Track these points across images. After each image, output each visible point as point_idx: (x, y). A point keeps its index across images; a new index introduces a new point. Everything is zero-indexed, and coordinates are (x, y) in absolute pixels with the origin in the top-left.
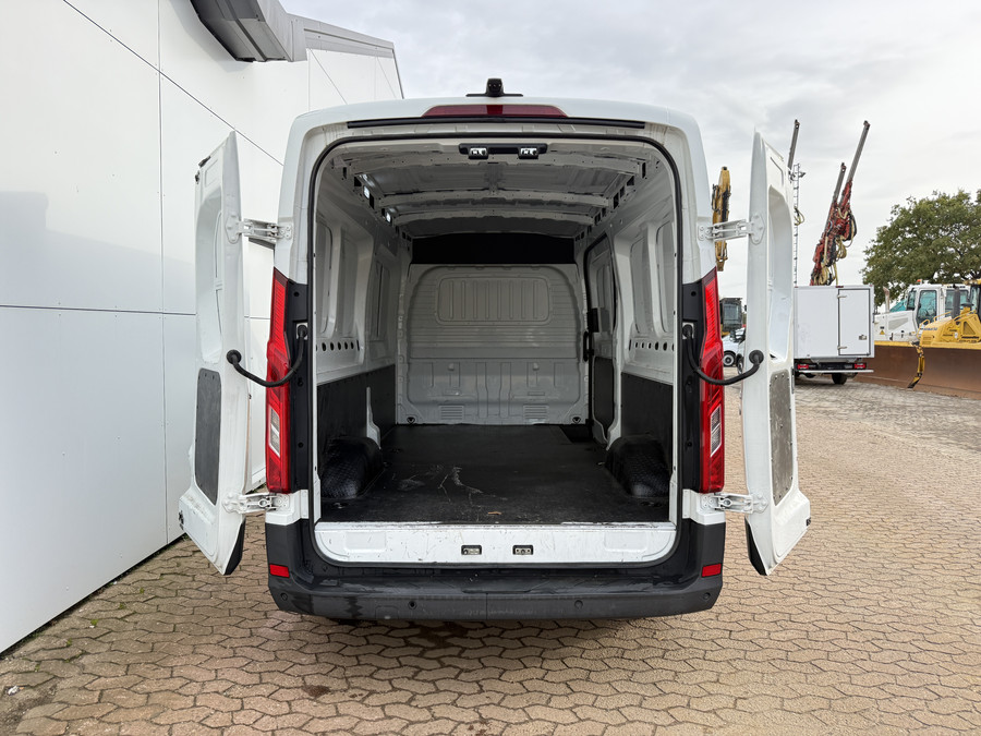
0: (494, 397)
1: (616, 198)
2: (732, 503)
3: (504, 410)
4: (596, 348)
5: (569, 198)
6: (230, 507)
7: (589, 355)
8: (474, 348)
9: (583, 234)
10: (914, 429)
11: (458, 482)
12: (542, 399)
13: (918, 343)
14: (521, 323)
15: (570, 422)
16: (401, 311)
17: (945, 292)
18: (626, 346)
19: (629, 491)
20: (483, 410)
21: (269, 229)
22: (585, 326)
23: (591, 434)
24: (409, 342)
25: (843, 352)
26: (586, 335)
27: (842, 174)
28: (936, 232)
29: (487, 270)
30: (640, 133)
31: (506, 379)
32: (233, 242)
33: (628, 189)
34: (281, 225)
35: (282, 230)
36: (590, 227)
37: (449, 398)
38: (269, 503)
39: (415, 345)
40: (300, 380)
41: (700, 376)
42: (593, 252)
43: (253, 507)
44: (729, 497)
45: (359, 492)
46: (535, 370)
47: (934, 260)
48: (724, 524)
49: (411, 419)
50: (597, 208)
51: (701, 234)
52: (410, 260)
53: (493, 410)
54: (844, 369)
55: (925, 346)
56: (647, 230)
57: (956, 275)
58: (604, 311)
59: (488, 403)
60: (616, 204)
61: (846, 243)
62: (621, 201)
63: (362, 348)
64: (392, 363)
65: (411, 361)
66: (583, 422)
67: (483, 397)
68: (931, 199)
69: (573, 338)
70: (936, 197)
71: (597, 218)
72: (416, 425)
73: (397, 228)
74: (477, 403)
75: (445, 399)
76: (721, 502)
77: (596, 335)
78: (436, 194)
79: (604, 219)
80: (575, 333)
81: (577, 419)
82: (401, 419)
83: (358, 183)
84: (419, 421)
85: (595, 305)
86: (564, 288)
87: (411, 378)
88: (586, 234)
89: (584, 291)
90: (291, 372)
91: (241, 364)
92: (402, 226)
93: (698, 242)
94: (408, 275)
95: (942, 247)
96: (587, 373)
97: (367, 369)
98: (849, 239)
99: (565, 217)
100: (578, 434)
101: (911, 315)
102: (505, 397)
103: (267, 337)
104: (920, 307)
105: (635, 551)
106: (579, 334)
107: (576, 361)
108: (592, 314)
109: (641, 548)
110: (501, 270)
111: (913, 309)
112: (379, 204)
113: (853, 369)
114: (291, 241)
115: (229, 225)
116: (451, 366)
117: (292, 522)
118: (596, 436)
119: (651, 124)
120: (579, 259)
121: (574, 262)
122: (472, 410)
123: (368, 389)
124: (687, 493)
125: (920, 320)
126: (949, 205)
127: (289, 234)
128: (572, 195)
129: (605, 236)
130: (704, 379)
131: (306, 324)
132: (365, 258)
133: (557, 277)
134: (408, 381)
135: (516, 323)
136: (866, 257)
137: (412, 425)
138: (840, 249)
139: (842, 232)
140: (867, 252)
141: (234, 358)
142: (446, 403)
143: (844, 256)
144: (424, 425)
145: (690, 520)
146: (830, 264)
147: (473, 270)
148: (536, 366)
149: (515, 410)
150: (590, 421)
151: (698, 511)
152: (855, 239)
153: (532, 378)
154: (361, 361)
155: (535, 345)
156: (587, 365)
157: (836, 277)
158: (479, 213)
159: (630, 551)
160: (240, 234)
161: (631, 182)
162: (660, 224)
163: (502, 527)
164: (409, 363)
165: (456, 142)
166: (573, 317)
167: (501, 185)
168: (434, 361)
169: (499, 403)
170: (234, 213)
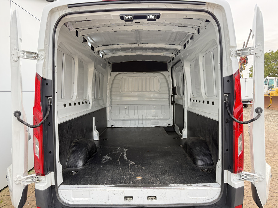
0: (140, 117)
1: (185, 46)
2: (248, 177)
3: (144, 122)
4: (175, 100)
5: (166, 46)
6: (18, 182)
7: (173, 103)
8: (133, 101)
9: (171, 60)
10: (274, 122)
11: (125, 158)
12: (157, 118)
13: (269, 95)
14: (149, 92)
15: (167, 126)
16: (108, 89)
17: (276, 79)
18: (189, 101)
19: (195, 163)
20: (137, 122)
21: (34, 55)
22: (172, 93)
23: (174, 130)
24: (111, 99)
25: (247, 98)
26: (172, 96)
27: (244, 45)
28: (270, 62)
29: (137, 74)
30: (203, 8)
31: (145, 111)
32: (15, 61)
33: (190, 41)
34: (39, 53)
35: (40, 56)
36: (173, 58)
37: (125, 118)
38: (36, 179)
39: (113, 100)
40: (49, 123)
41: (234, 120)
42: (174, 67)
43: (29, 182)
44: (246, 174)
45: (84, 165)
46: (154, 108)
47: (270, 70)
48: (244, 187)
49: (112, 125)
50: (177, 50)
51: (232, 54)
52: (111, 71)
53: (141, 122)
54: (247, 103)
55: (272, 96)
56: (199, 56)
57: (276, 74)
58: (179, 88)
59: (139, 120)
60: (184, 48)
61: (245, 65)
62: (187, 46)
63: (91, 103)
64: (105, 107)
65: (112, 106)
66: (171, 126)
67: (137, 118)
68: (269, 52)
69: (168, 97)
70: (270, 52)
71: (176, 55)
72: (114, 127)
73: (105, 60)
74: (135, 120)
75: (124, 118)
76: (242, 177)
77: (176, 96)
78: (117, 45)
79: (179, 54)
80: (168, 95)
81: (169, 125)
82: (109, 125)
83: (85, 40)
84: (115, 126)
85: (175, 85)
86: (164, 80)
87: (112, 111)
88: (172, 61)
89: (171, 81)
90: (43, 120)
91: (21, 117)
92: (107, 58)
93: (231, 57)
94: (110, 76)
95: (272, 66)
96: (172, 109)
97: (93, 111)
98: (246, 64)
99: (165, 55)
100: (169, 130)
101: (266, 86)
102: (144, 117)
103: (33, 105)
104: (269, 84)
105: (202, 198)
106: (169, 95)
107: (169, 105)
108: (174, 89)
109: (205, 196)
110: (142, 74)
111: (267, 84)
112: (96, 49)
113: (250, 103)
114: (44, 60)
115: (14, 53)
116: (126, 107)
117: (46, 188)
118: (176, 131)
119: (208, 3)
120: (169, 69)
121: (168, 71)
122: (133, 122)
123: (94, 118)
124: (226, 172)
125: (269, 88)
126: (274, 54)
127: (42, 57)
128: (168, 45)
129: (180, 60)
130: (236, 121)
131: (51, 98)
132: (91, 70)
133: (162, 76)
134: (111, 112)
135: (148, 92)
136: (249, 70)
137: (112, 128)
138: (244, 67)
139: (244, 62)
140: (250, 68)
141: (18, 114)
142: (124, 120)
143: (244, 69)
144: (117, 127)
145: (227, 184)
146: (241, 72)
147: (133, 74)
148: (155, 107)
149: (148, 122)
150: (174, 126)
151: (232, 181)
152: (248, 64)
153: (154, 111)
154: (90, 108)
155: (154, 100)
156: (172, 106)
157: (242, 75)
158: (134, 54)
159: (200, 198)
160: (19, 57)
161: (192, 38)
162: (204, 54)
163: (142, 188)
164: (111, 107)
165: (119, 13)
166: (167, 90)
167: (141, 42)
168: (119, 105)
169: (142, 120)
170: (15, 47)
